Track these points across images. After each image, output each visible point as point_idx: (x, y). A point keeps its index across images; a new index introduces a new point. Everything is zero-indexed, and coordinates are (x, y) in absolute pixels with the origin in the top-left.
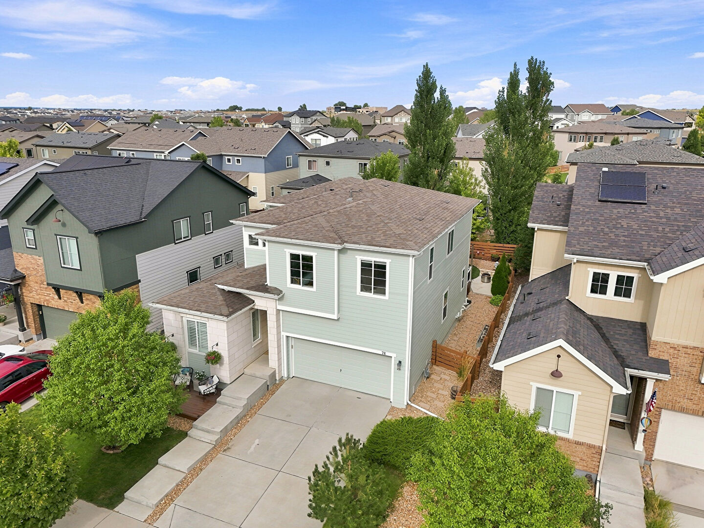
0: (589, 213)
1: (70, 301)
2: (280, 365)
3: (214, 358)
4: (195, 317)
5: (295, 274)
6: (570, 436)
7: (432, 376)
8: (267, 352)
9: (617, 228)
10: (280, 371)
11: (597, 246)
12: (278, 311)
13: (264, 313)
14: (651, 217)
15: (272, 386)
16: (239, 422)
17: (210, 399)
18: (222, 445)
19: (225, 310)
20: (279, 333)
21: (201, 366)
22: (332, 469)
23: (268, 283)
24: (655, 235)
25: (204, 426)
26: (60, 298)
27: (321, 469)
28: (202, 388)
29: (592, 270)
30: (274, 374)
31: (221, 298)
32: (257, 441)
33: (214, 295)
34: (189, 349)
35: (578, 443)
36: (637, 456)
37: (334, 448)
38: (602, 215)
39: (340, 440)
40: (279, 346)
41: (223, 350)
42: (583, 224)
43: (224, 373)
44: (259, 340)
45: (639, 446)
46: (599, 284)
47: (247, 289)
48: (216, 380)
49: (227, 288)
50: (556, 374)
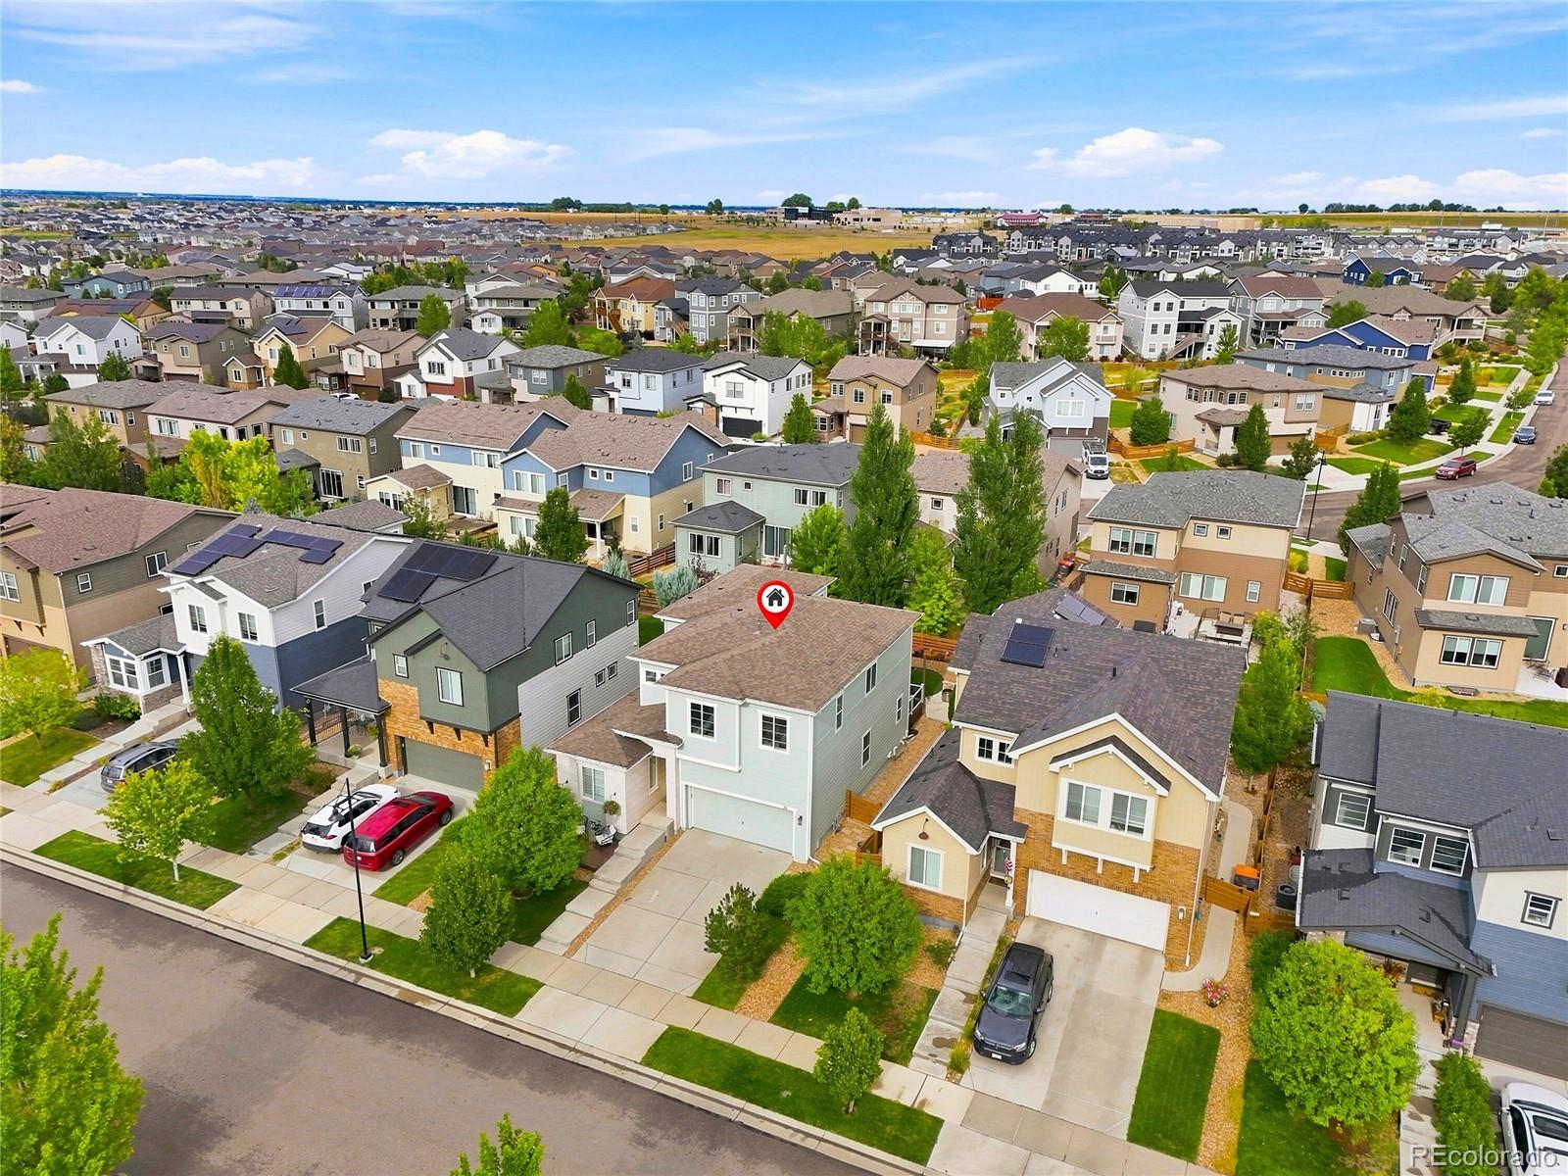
0: (988, 674)
1: (444, 738)
2: (678, 815)
3: (612, 808)
4: (591, 764)
5: (695, 723)
6: (939, 890)
7: (843, 830)
8: (664, 800)
9: (1007, 695)
10: (678, 823)
11: (982, 714)
12: (677, 760)
13: (662, 761)
14: (1040, 684)
15: (671, 836)
16: (638, 874)
17: (607, 850)
18: (622, 895)
19: (624, 761)
20: (677, 782)
21: (595, 815)
22: (725, 912)
23: (668, 730)
24: (1037, 704)
25: (602, 876)
26: (432, 733)
27: (716, 912)
28: (600, 839)
29: (978, 737)
30: (672, 826)
31: (618, 746)
32: (657, 892)
33: (612, 741)
34: (585, 798)
35: (946, 897)
36: (1006, 911)
37: (727, 895)
38: (998, 678)
39: (732, 888)
40: (678, 796)
41: (620, 800)
42: (978, 688)
43: (620, 823)
44: (656, 787)
45: (1009, 902)
46: (985, 749)
47: (646, 736)
48: (613, 831)
49: (624, 734)
50: (924, 836)
